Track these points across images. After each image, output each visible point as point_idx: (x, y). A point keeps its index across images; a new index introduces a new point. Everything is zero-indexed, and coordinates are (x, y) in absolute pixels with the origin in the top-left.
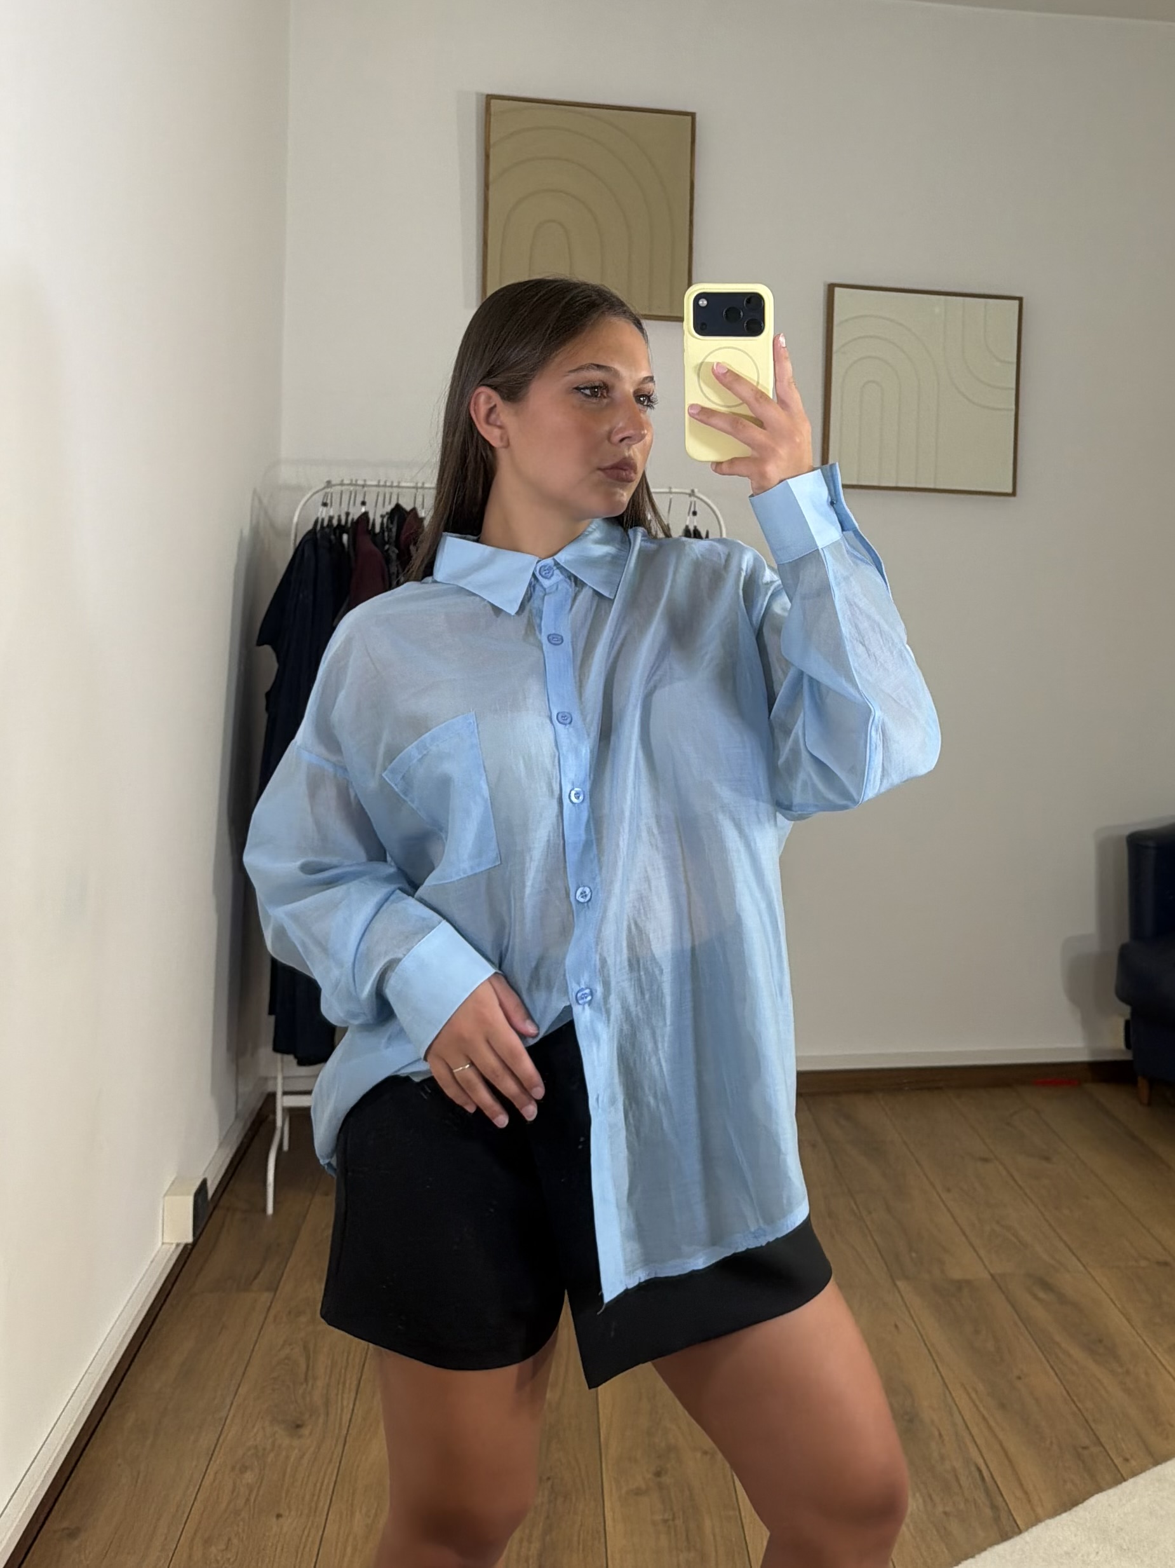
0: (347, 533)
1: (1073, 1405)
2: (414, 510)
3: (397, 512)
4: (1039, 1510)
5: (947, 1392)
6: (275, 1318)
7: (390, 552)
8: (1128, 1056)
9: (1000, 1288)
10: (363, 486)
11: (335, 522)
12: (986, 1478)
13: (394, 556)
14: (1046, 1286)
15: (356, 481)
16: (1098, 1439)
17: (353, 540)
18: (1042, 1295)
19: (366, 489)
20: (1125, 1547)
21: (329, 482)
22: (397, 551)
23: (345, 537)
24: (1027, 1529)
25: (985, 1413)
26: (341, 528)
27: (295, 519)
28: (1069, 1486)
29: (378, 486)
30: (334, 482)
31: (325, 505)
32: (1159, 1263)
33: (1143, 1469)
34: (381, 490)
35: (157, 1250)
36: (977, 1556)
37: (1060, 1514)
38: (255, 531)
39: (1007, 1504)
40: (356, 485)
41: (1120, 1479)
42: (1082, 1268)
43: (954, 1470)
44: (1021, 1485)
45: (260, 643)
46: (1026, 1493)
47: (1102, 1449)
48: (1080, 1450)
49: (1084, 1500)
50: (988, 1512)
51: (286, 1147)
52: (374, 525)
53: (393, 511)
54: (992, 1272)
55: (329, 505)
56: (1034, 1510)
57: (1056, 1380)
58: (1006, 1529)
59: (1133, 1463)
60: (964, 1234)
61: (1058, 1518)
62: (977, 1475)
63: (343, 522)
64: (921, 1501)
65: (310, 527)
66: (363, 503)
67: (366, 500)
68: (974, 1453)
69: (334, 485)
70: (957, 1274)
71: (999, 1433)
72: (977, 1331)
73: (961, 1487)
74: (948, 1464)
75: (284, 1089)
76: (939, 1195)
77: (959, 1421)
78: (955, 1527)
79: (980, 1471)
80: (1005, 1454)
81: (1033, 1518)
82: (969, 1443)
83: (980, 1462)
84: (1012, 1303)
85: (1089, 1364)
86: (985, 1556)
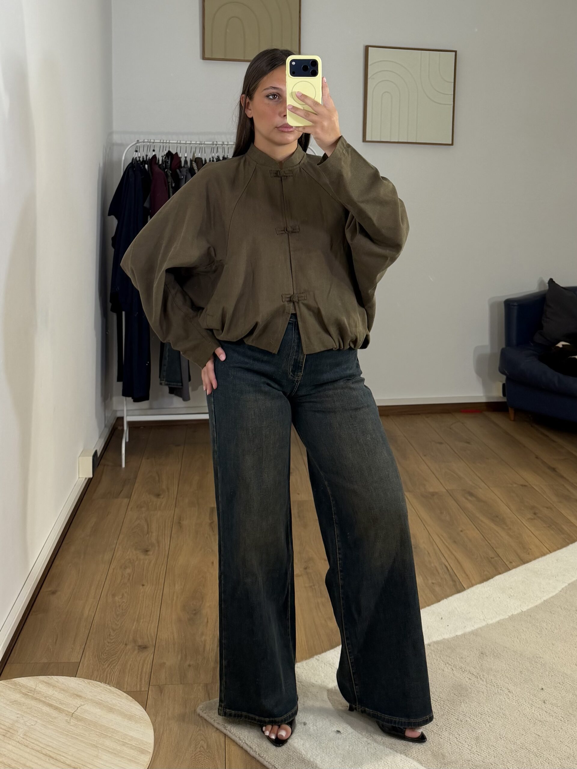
0: (147, 164)
1: (486, 542)
2: (177, 153)
3: (169, 153)
4: (473, 582)
5: (430, 537)
6: (131, 508)
7: (168, 172)
8: (505, 400)
9: (450, 495)
10: (153, 143)
11: (141, 159)
12: (450, 570)
13: (169, 174)
14: (471, 494)
15: (150, 140)
16: (498, 555)
17: (150, 166)
18: (469, 498)
19: (154, 144)
20: (512, 595)
21: (138, 141)
22: (171, 172)
23: (146, 166)
24: (468, 588)
25: (447, 545)
26: (144, 162)
27: (123, 158)
28: (486, 573)
29: (160, 142)
30: (140, 141)
31: (136, 151)
32: (522, 485)
33: (518, 566)
34: (161, 144)
35: (77, 480)
36: (447, 598)
37: (483, 582)
38: (105, 164)
39: (459, 580)
40: (150, 142)
41: (508, 569)
42: (487, 487)
43: (436, 567)
44: (465, 573)
45: (109, 215)
46: (467, 575)
47: (500, 558)
48: (490, 559)
49: (492, 577)
50: (451, 583)
51: (128, 441)
52: (159, 160)
53: (167, 154)
54: (447, 488)
55: (138, 152)
56: (471, 582)
57: (478, 532)
58: (459, 589)
59: (514, 564)
60: (433, 473)
61: (482, 584)
62: (445, 568)
63: (145, 159)
64: (421, 579)
65: (130, 161)
66: (154, 151)
67: (155, 149)
68: (444, 561)
69: (141, 142)
70: (431, 490)
71: (454, 553)
72: (441, 513)
73: (439, 573)
74: (433, 565)
75: (127, 413)
76: (422, 458)
77: (436, 548)
78: (437, 589)
79: (447, 567)
80: (458, 560)
81: (471, 585)
82: (441, 556)
83: (447, 564)
84: (456, 501)
85: (492, 525)
86: (451, 598)
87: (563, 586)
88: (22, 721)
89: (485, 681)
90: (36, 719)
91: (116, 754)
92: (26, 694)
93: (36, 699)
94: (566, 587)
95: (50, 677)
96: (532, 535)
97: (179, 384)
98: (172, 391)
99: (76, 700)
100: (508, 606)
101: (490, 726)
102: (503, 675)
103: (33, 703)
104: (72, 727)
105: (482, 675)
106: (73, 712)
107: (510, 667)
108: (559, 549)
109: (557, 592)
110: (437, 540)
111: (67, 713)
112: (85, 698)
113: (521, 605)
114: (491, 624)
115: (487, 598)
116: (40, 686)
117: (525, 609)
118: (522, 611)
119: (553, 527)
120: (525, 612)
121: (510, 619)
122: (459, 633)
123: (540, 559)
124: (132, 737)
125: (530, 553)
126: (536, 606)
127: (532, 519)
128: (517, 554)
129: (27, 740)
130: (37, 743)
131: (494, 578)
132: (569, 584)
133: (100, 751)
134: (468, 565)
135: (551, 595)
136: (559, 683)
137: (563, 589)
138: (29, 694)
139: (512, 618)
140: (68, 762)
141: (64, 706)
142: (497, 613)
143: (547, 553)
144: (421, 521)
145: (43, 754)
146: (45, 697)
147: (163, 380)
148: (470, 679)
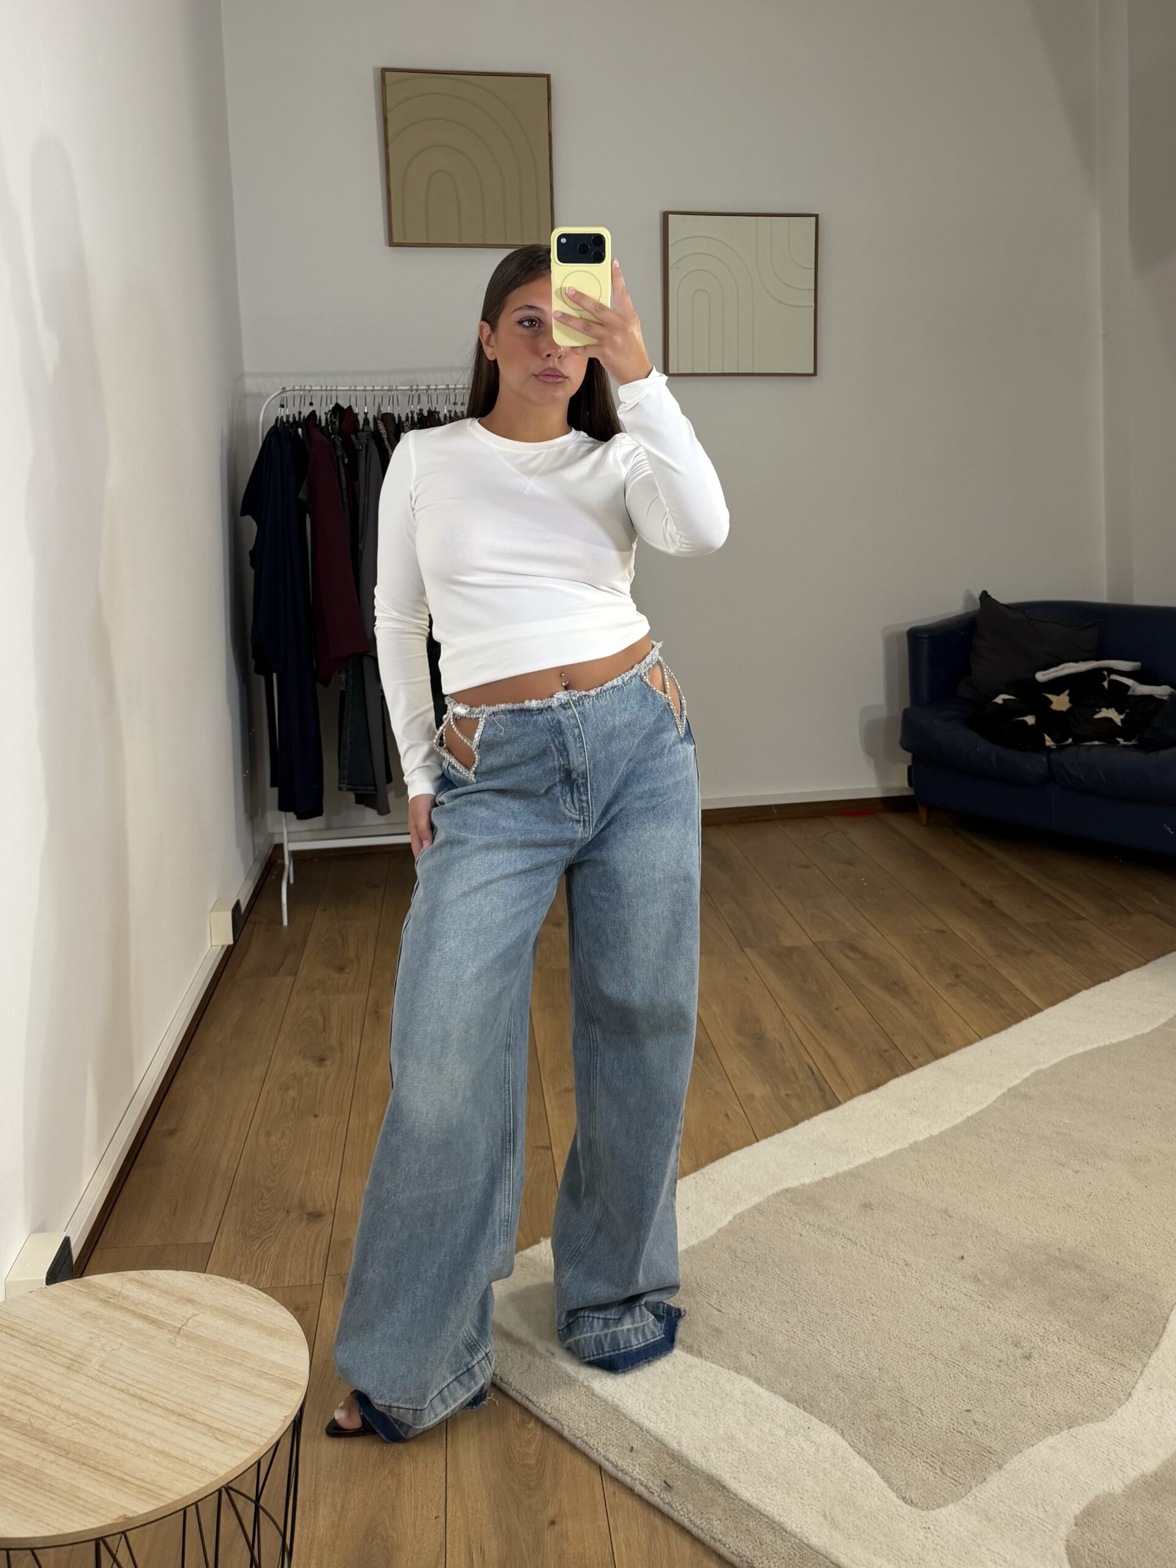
1: (876, 1025)
2: (350, 407)
4: (854, 1091)
5: (785, 1019)
6: (298, 992)
9: (820, 951)
10: (310, 391)
11: (291, 419)
12: (815, 1072)
13: (339, 443)
14: (853, 948)
15: (305, 387)
16: (895, 1045)
17: (306, 431)
18: (851, 955)
19: (312, 393)
20: (915, 1109)
21: (284, 388)
22: (341, 439)
24: (845, 1101)
25: (812, 1031)
27: (261, 418)
28: (875, 1075)
29: (321, 390)
30: (288, 389)
31: (282, 406)
32: (937, 931)
33: (927, 1062)
34: (324, 393)
35: (207, 951)
36: (811, 1119)
39: (830, 1088)
40: (305, 390)
41: (910, 1068)
42: (880, 936)
43: (792, 1068)
44: (840, 1075)
46: (844, 1080)
47: (898, 1051)
48: (882, 1052)
49: (885, 1082)
50: (817, 1093)
51: (292, 881)
52: (320, 420)
53: (334, 408)
54: (814, 941)
55: (286, 406)
56: (850, 1091)
57: (865, 1010)
58: (830, 1102)
59: (921, 1059)
60: (792, 916)
61: (869, 1094)
62: (808, 1070)
63: (297, 419)
64: (768, 1087)
65: (273, 423)
66: (311, 404)
67: (313, 401)
68: (806, 1057)
69: (289, 391)
70: (788, 943)
71: (823, 1043)
72: (804, 980)
73: (797, 1078)
74: (788, 1065)
75: (288, 838)
76: (773, 891)
77: (794, 1037)
78: (794, 1104)
79: (811, 1068)
80: (829, 1056)
81: (850, 1095)
82: (802, 1050)
83: (810, 1062)
84: (829, 961)
85: (887, 998)
86: (817, 1120)
87: (1000, 1092)
88: (99, 1344)
89: (868, 1249)
90: (120, 1340)
91: (247, 1391)
92: (106, 1301)
93: (121, 1308)
94: (1004, 1094)
95: (144, 1271)
96: (951, 1012)
97: (370, 788)
98: (361, 800)
99: (186, 1308)
100: (908, 1128)
101: (873, 1320)
102: (897, 1239)
103: (117, 1315)
104: (179, 1351)
105: (863, 1241)
106: (180, 1326)
107: (908, 1225)
108: (995, 1032)
109: (989, 1102)
110: (796, 1025)
111: (171, 1329)
112: (200, 1304)
113: (929, 1126)
114: (881, 1159)
115: (876, 1116)
116: (129, 1286)
117: (935, 1132)
118: (932, 1136)
119: (987, 997)
120: (936, 1136)
121: (912, 1150)
122: (828, 1175)
123: (963, 1050)
124: (273, 1362)
125: (947, 1041)
126: (955, 1127)
127: (952, 985)
128: (926, 1044)
129: (105, 1374)
130: (121, 1377)
131: (886, 1085)
132: (1009, 1090)
133: (222, 1387)
134: (845, 1063)
135: (978, 1109)
136: (989, 1248)
137: (998, 1098)
138: (111, 1300)
139: (914, 1147)
140: (170, 1406)
141: (167, 1318)
142: (890, 1140)
143: (976, 1041)
144: (771, 994)
145: (131, 1395)
146: (137, 1304)
147: (344, 783)
148: (843, 1247)
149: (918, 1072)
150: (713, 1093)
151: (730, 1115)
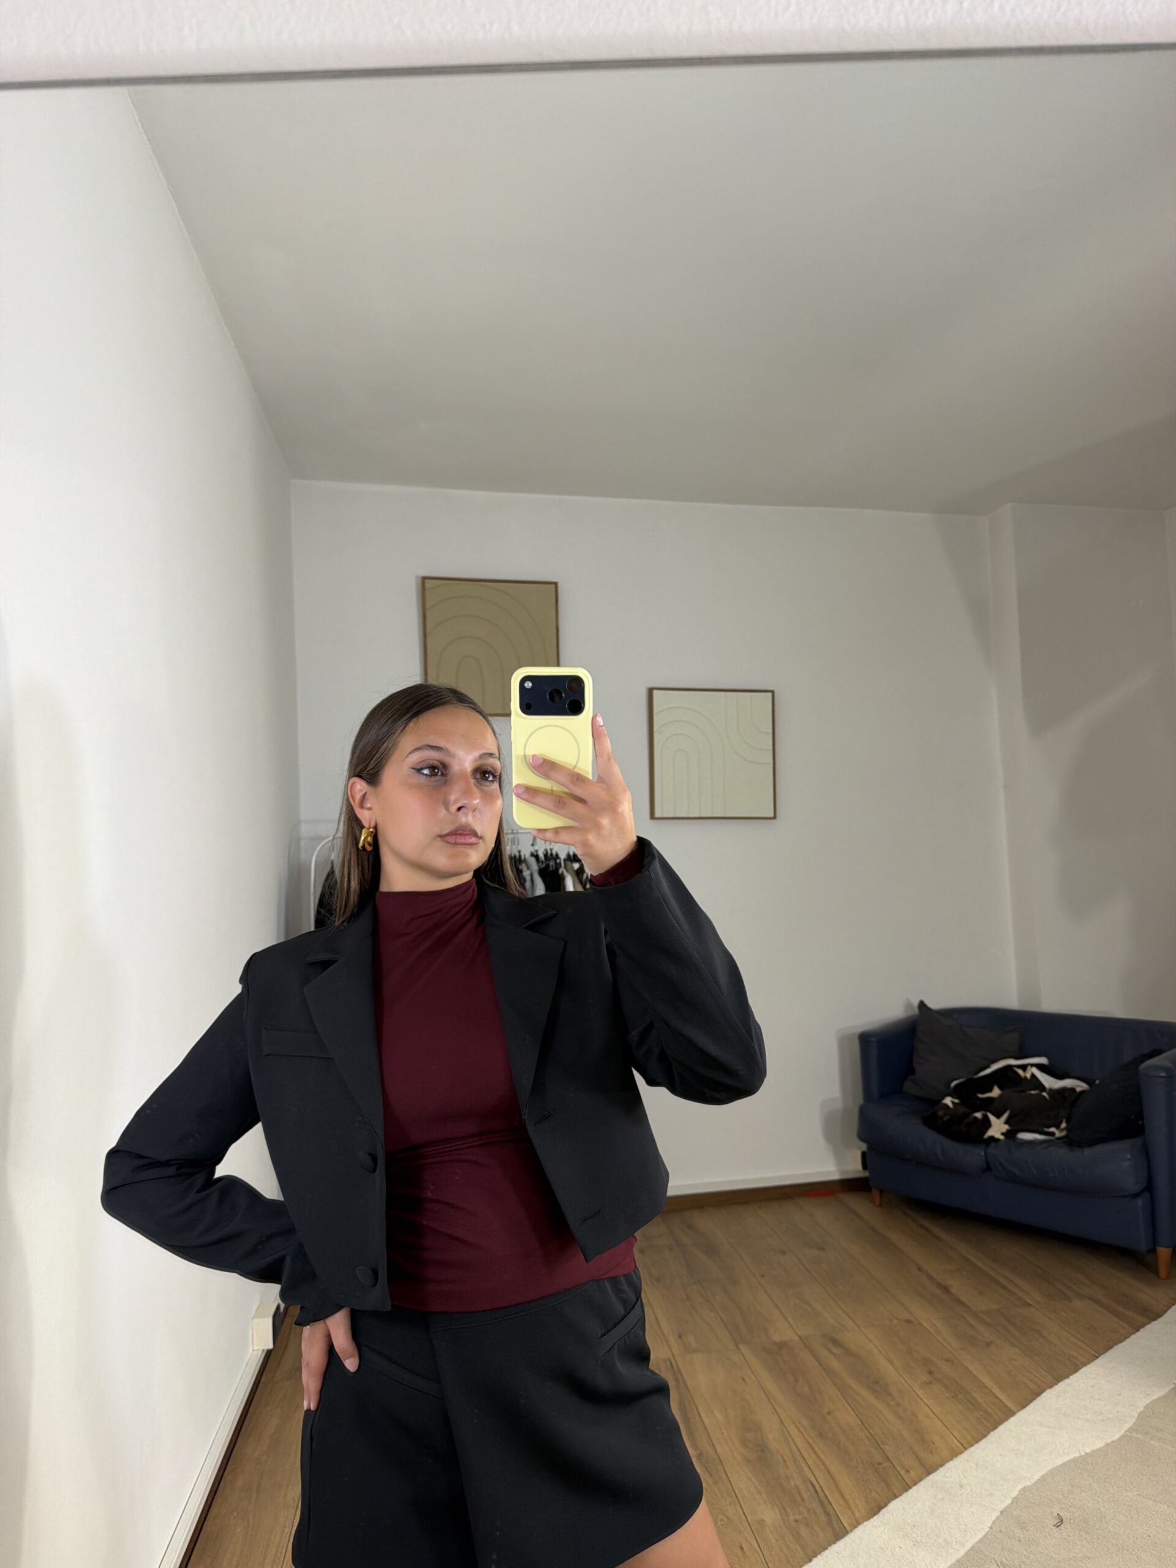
1: (866, 1431)
4: (857, 1516)
5: (785, 1430)
8: (866, 1174)
9: (806, 1345)
12: (819, 1492)
16: (887, 1457)
18: (834, 1350)
20: (919, 1540)
24: (852, 1531)
25: (810, 1441)
28: (874, 1494)
32: (906, 1321)
33: (921, 1479)
35: (250, 1355)
37: (872, 1517)
39: (836, 1512)
41: (907, 1488)
42: (857, 1328)
43: (797, 1487)
44: (842, 1495)
46: (846, 1502)
47: (891, 1464)
48: (877, 1466)
49: (886, 1505)
50: (823, 1518)
54: (799, 1334)
56: (853, 1514)
57: (854, 1414)
58: (839, 1533)
59: (912, 1474)
60: (778, 1308)
62: (812, 1490)
64: (777, 1511)
68: (807, 1473)
70: (777, 1338)
71: (822, 1456)
72: (796, 1381)
73: (803, 1500)
74: (792, 1483)
76: (758, 1281)
77: (794, 1448)
78: (804, 1531)
79: (814, 1486)
80: (829, 1472)
81: (855, 1521)
82: (803, 1465)
83: (812, 1478)
84: (816, 1358)
85: (874, 1401)
86: (830, 1553)
87: (993, 1515)
94: (998, 1517)
96: (931, 1414)
108: (977, 1441)
109: (985, 1528)
110: (795, 1434)
119: (961, 1397)
123: (951, 1464)
125: (934, 1452)
127: (928, 1383)
128: (918, 1458)
131: (887, 1508)
132: (1002, 1512)
134: (845, 1481)
135: (977, 1538)
137: (994, 1522)
143: (961, 1452)
149: (914, 1490)
150: (725, 1518)
151: (744, 1546)
